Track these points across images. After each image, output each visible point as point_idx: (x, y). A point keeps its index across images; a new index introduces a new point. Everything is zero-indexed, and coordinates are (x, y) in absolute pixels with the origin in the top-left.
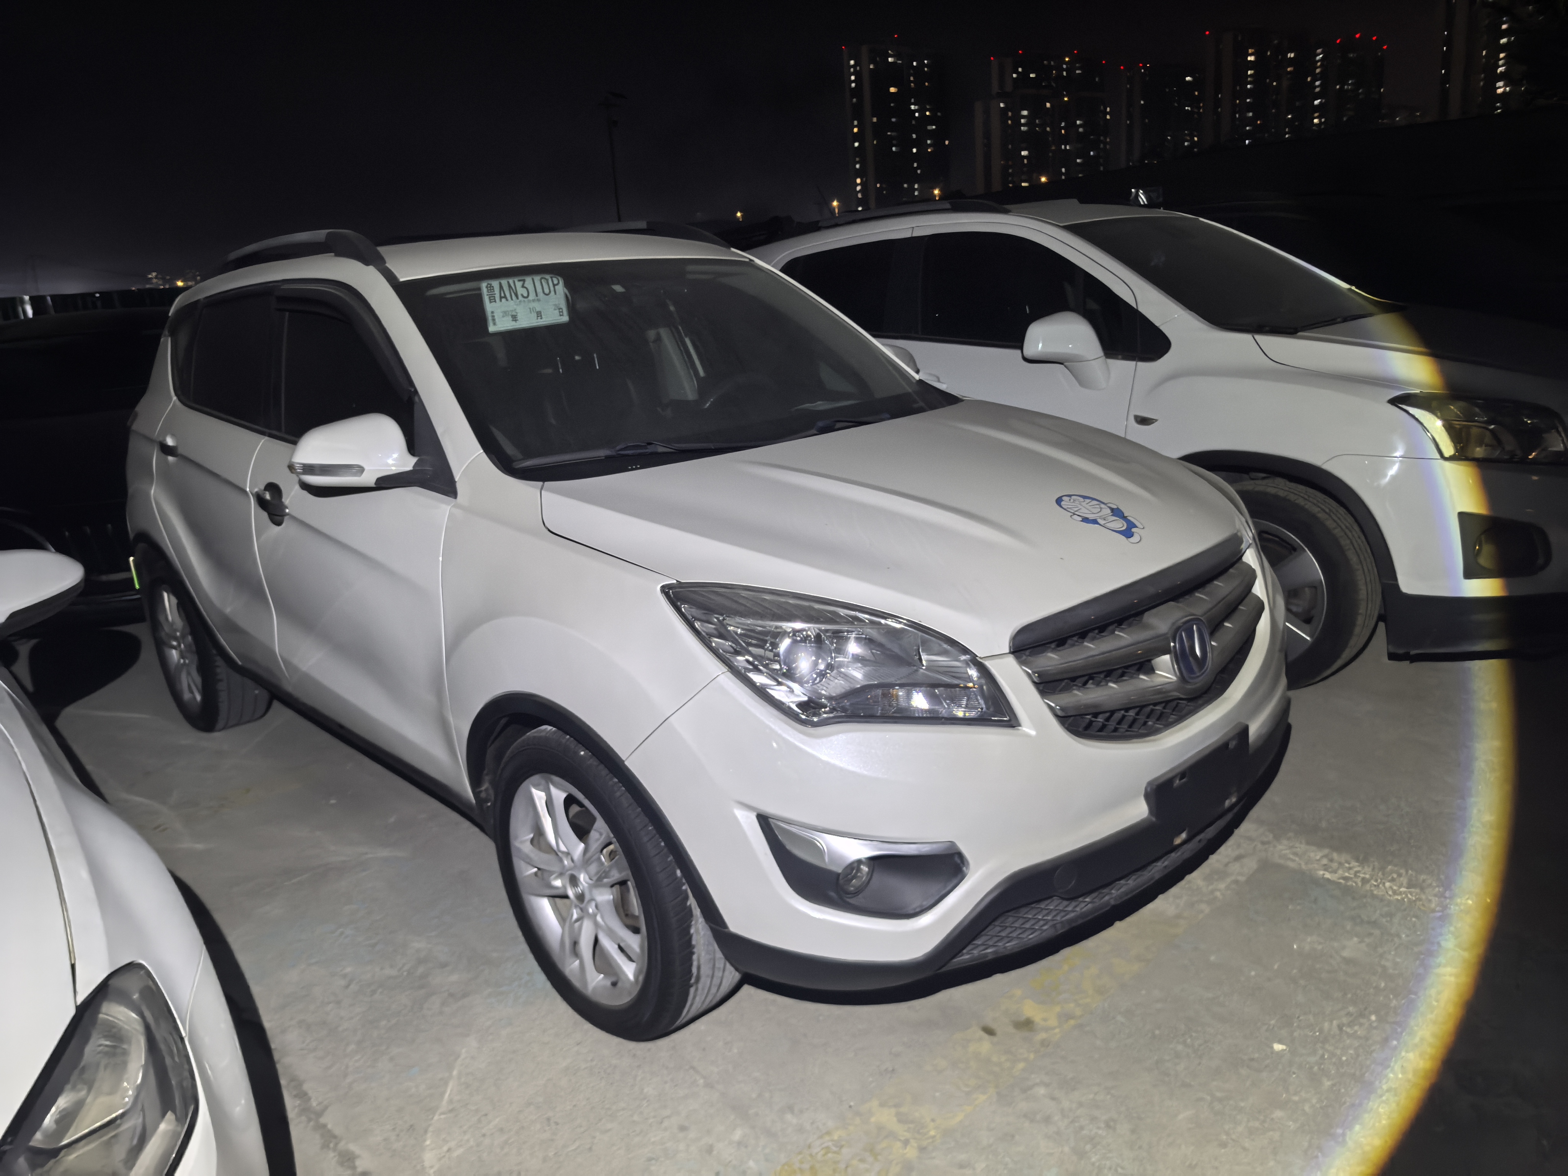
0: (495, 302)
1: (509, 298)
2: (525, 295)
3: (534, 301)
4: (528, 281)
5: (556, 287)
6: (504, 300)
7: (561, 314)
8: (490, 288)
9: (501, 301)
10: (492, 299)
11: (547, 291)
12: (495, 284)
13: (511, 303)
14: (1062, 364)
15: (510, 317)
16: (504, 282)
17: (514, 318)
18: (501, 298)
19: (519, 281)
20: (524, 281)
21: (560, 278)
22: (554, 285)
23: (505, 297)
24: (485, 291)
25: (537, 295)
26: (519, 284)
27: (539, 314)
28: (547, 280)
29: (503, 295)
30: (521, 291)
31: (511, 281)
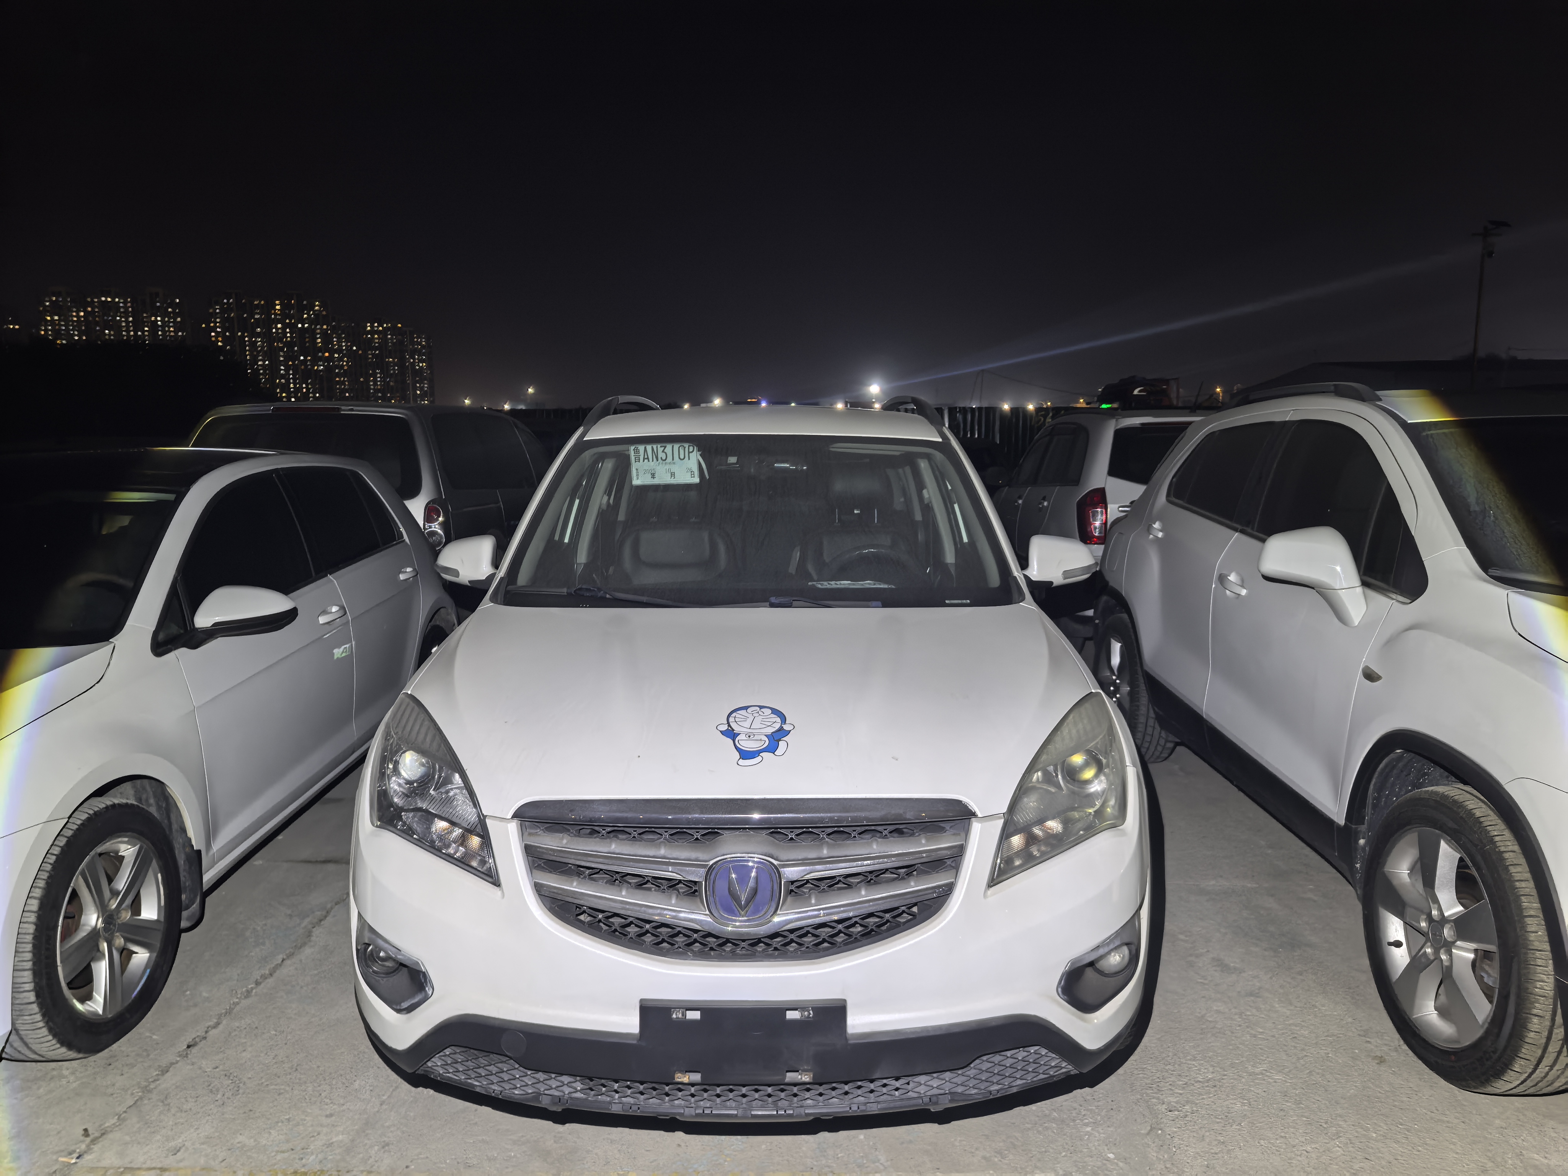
0: (639, 461)
1: (651, 459)
2: (664, 458)
3: (670, 463)
4: (669, 447)
5: (690, 454)
6: (646, 461)
7: (693, 476)
8: (637, 451)
9: (644, 461)
10: (637, 460)
11: (682, 457)
12: (641, 448)
13: (652, 463)
14: (1313, 588)
15: (650, 474)
16: (649, 448)
17: (653, 476)
18: (644, 459)
19: (661, 447)
20: (665, 447)
21: (695, 447)
22: (689, 453)
23: (648, 458)
24: (632, 453)
25: (673, 460)
26: (660, 449)
27: (673, 475)
28: (685, 448)
29: (646, 457)
30: (661, 455)
31: (655, 447)
